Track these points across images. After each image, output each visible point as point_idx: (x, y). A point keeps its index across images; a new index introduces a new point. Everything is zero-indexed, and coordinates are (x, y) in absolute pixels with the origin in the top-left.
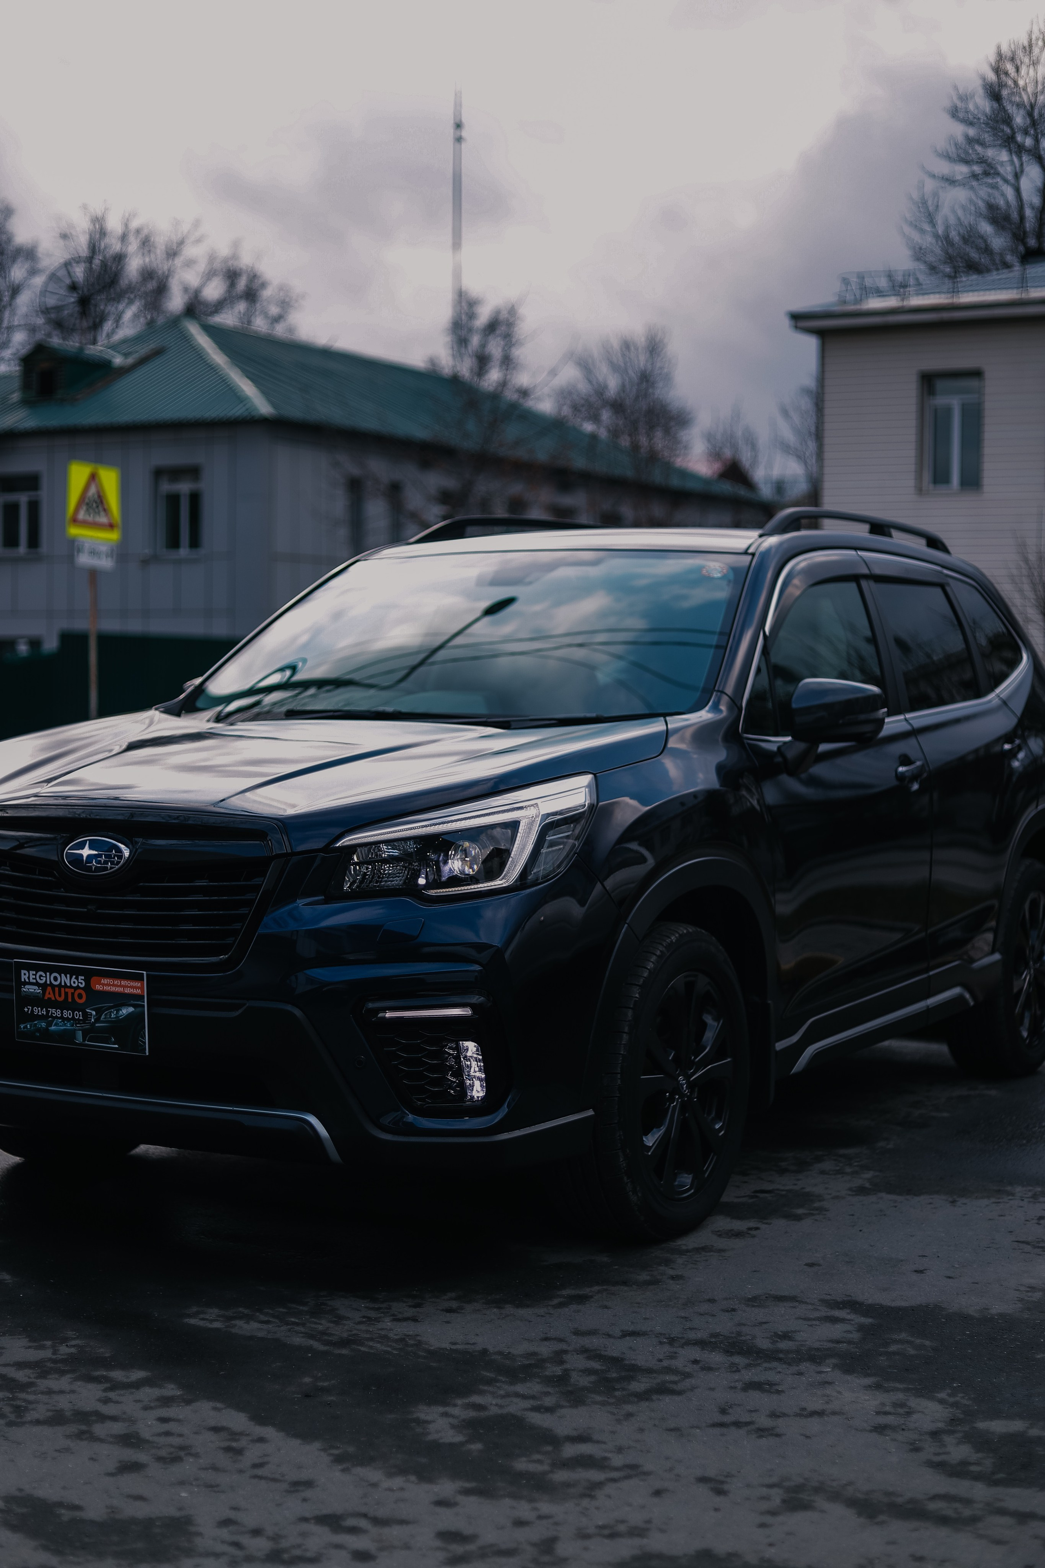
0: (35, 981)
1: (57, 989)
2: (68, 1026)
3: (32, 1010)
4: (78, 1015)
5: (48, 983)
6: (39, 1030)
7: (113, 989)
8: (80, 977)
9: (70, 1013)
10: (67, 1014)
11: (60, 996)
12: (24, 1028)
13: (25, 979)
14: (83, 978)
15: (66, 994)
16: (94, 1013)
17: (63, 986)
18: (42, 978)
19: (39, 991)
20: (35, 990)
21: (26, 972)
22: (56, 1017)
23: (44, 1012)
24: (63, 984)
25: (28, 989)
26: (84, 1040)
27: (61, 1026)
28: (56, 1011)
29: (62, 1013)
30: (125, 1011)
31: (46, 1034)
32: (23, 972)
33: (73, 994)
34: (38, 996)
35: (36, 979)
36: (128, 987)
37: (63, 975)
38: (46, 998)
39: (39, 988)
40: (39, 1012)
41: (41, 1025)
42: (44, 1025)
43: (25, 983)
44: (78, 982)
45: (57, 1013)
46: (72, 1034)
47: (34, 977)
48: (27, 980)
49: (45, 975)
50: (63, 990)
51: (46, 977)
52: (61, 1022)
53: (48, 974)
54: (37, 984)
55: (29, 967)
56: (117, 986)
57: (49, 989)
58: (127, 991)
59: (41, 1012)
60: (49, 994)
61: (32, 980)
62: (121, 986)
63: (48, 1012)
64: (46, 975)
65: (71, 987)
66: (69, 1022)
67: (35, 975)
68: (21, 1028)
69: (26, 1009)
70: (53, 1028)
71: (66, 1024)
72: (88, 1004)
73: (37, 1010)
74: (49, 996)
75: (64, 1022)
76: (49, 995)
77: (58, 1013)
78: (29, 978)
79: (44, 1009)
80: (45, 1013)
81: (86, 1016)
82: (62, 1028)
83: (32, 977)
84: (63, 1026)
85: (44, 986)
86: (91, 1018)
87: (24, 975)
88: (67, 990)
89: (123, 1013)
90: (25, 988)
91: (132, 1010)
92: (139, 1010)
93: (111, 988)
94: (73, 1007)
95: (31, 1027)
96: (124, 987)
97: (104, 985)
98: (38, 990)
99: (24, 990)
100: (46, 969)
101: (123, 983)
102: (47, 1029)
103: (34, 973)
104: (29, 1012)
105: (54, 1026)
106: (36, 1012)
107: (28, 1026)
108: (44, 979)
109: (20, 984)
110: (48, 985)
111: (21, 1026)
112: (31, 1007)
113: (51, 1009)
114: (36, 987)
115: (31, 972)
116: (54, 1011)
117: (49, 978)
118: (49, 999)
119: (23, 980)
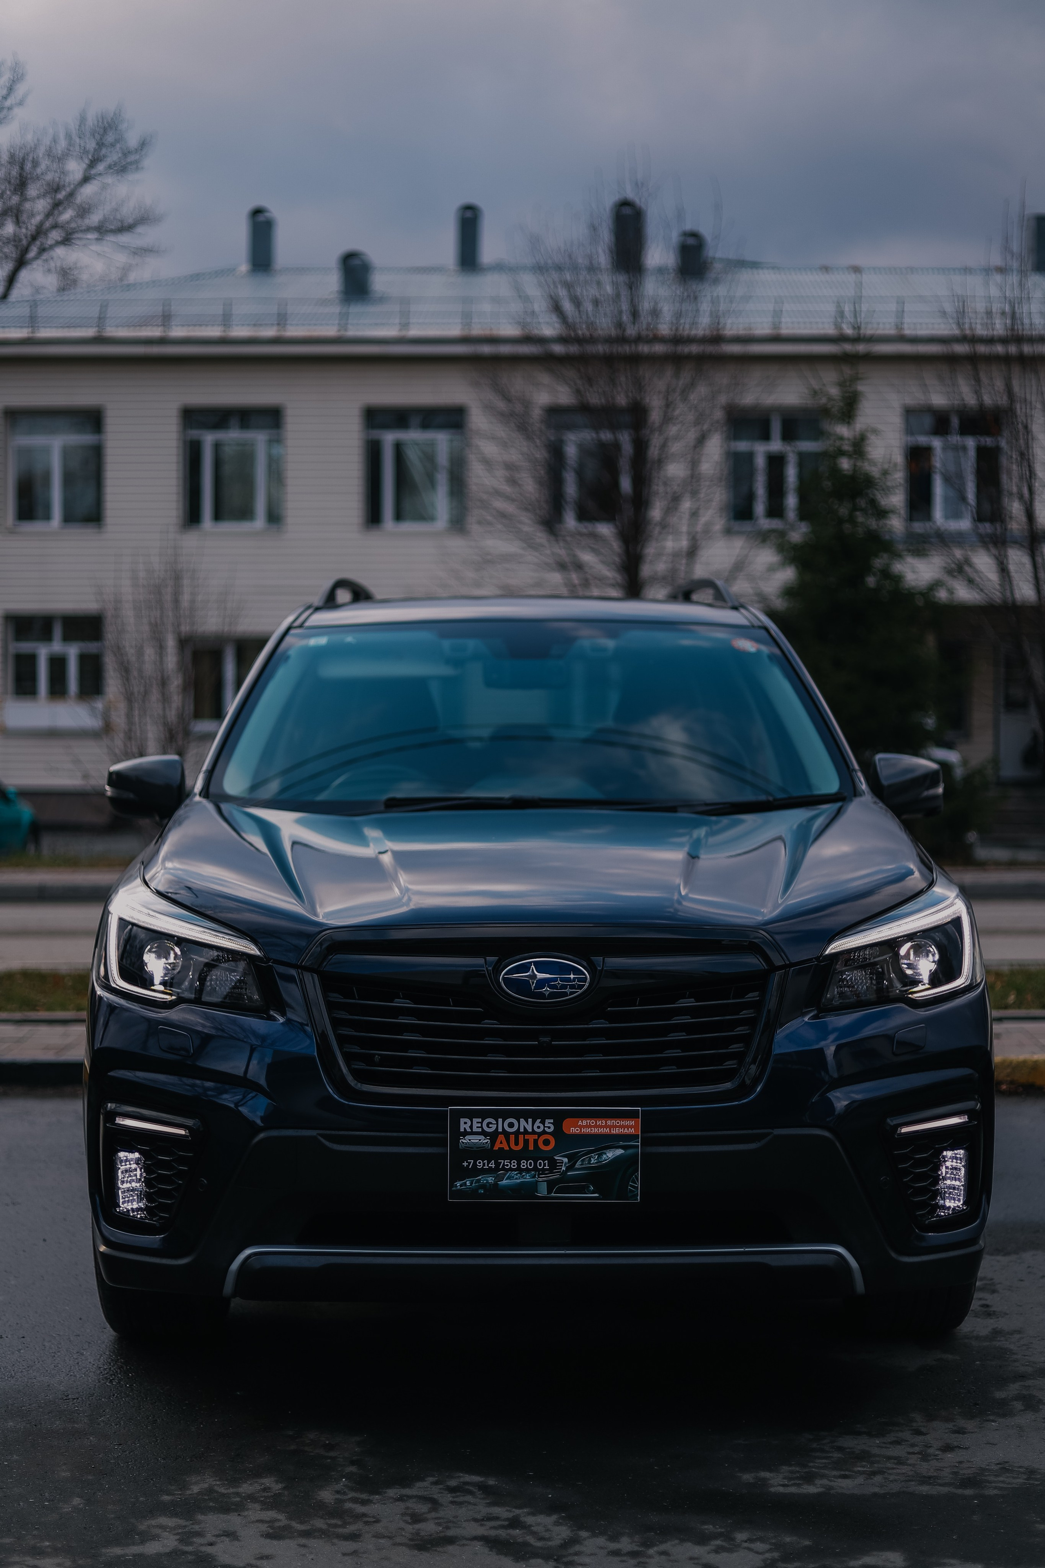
0: (480, 1130)
1: (512, 1137)
2: (528, 1178)
3: (475, 1164)
4: (543, 1164)
5: (500, 1130)
6: (483, 1186)
7: (595, 1131)
8: (547, 1121)
9: (531, 1163)
10: (527, 1164)
11: (517, 1143)
12: (461, 1186)
13: (465, 1128)
14: (552, 1121)
15: (526, 1142)
16: (566, 1160)
17: (522, 1133)
18: (490, 1126)
19: (486, 1141)
20: (480, 1140)
21: (467, 1121)
22: (511, 1169)
23: (492, 1164)
24: (522, 1130)
25: (470, 1140)
26: (549, 1192)
27: (516, 1179)
28: (510, 1163)
29: (519, 1164)
30: (610, 1155)
31: (495, 1190)
32: (462, 1120)
33: (536, 1141)
34: (485, 1147)
35: (482, 1127)
36: (616, 1127)
37: (522, 1120)
38: (496, 1148)
39: (486, 1137)
40: (484, 1165)
41: (487, 1180)
42: (491, 1180)
43: (465, 1133)
44: (544, 1127)
45: (511, 1164)
46: (534, 1186)
47: (479, 1125)
48: (469, 1130)
49: (495, 1123)
50: (521, 1137)
51: (497, 1124)
52: (516, 1174)
53: (500, 1120)
54: (484, 1133)
55: (471, 1115)
56: (601, 1127)
57: (501, 1137)
58: (615, 1131)
59: (488, 1166)
61: (475, 1129)
62: (606, 1126)
63: (497, 1164)
64: (497, 1122)
65: (534, 1132)
66: (528, 1173)
67: (482, 1123)
68: (456, 1186)
69: (465, 1164)
70: (505, 1182)
71: (524, 1175)
72: (557, 1150)
73: (482, 1164)
74: (501, 1146)
75: (521, 1174)
76: (501, 1144)
77: (514, 1164)
78: (471, 1127)
79: (493, 1161)
80: (493, 1166)
81: (553, 1164)
82: (518, 1181)
83: (475, 1125)
84: (519, 1179)
85: (494, 1136)
86: (562, 1166)
87: (464, 1124)
88: (527, 1137)
89: (607, 1157)
90: (465, 1139)
91: (621, 1153)
92: (630, 1151)
93: (591, 1130)
94: (536, 1155)
95: (471, 1184)
96: (610, 1127)
97: (581, 1127)
98: (485, 1139)
99: (464, 1141)
100: (496, 1115)
101: (609, 1122)
102: (496, 1185)
103: (480, 1120)
104: (470, 1167)
105: (506, 1179)
106: (480, 1166)
107: (468, 1183)
108: (494, 1127)
109: (458, 1134)
110: (500, 1133)
111: (457, 1184)
112: (472, 1161)
113: (503, 1161)
114: (482, 1137)
115: (475, 1120)
116: (507, 1162)
117: (502, 1125)
118: (501, 1149)
119: (462, 1130)
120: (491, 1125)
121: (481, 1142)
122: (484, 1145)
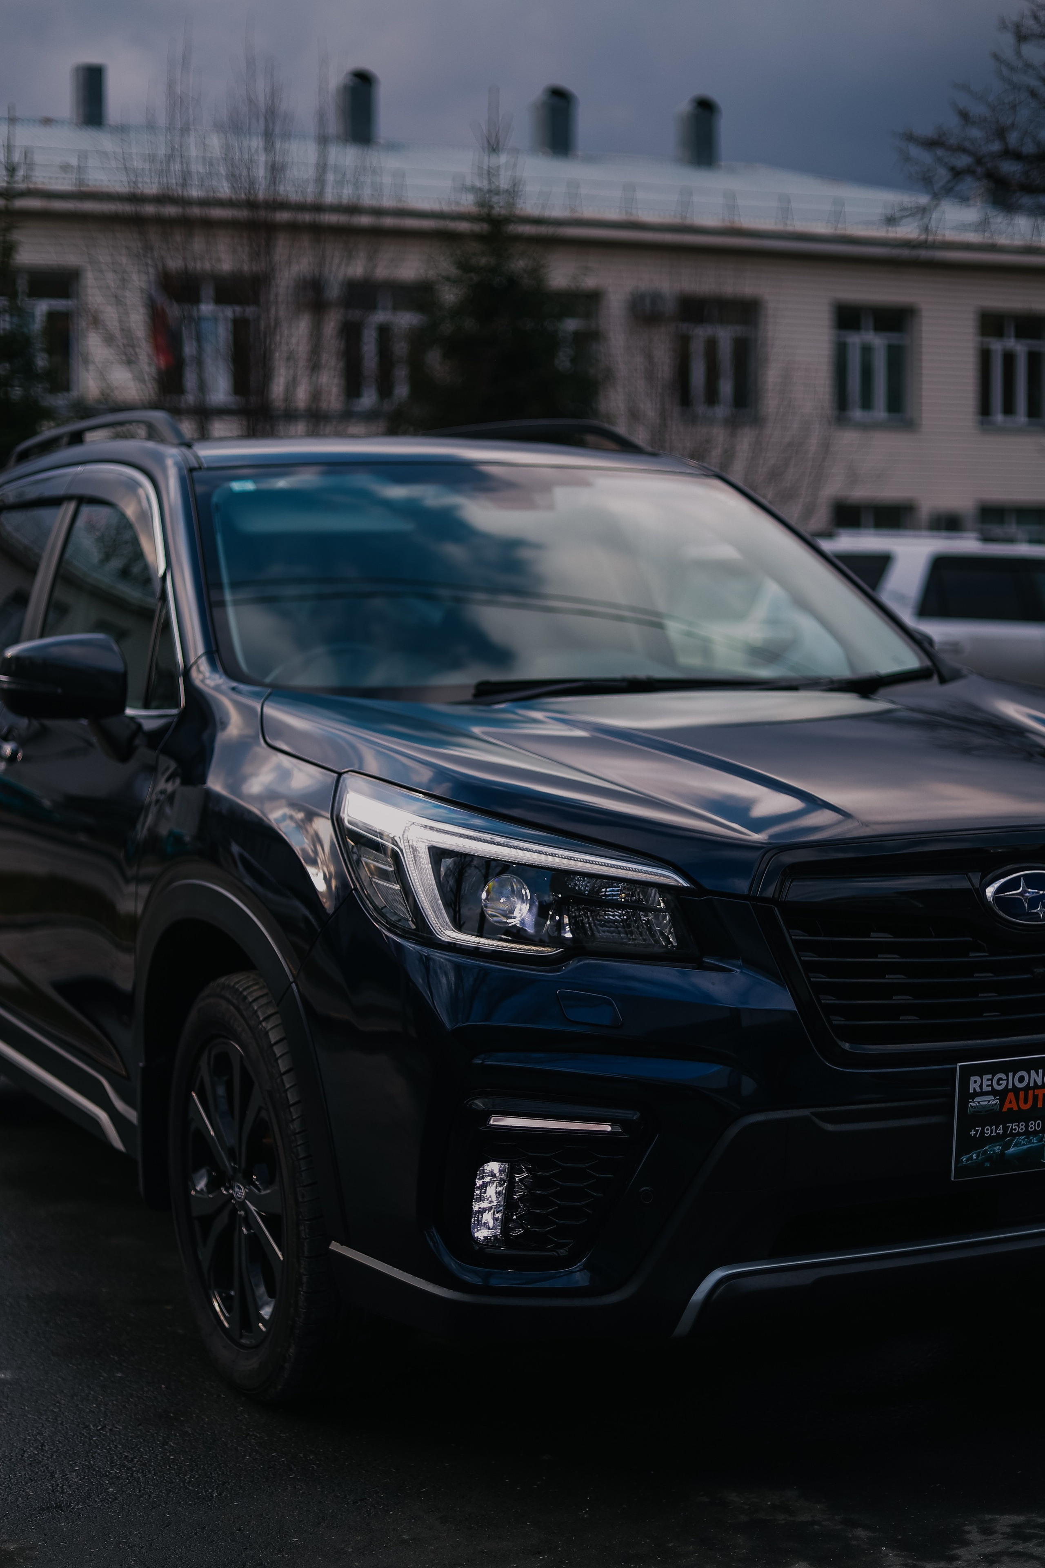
0: (990, 1089)
1: (1022, 1094)
2: (1036, 1142)
3: (983, 1132)
5: (1010, 1087)
6: (989, 1158)
9: (1039, 1124)
10: (1035, 1126)
11: (1026, 1102)
12: (967, 1160)
13: (974, 1089)
15: (1036, 1097)
17: (1032, 1088)
18: (1000, 1082)
19: (995, 1102)
20: (989, 1101)
21: (978, 1078)
22: (1019, 1134)
23: (1000, 1130)
24: (1032, 1084)
25: (979, 1103)
27: (1024, 1145)
28: (1018, 1126)
29: (1027, 1126)
31: (1001, 1161)
32: (972, 1079)
34: (993, 1109)
35: (991, 1085)
37: (1033, 1072)
38: (1005, 1110)
39: (995, 1097)
40: (992, 1132)
41: (994, 1150)
42: (998, 1149)
43: (976, 1094)
45: (1019, 1127)
47: (989, 1083)
48: (978, 1090)
49: (1006, 1078)
50: (1031, 1093)
51: (1007, 1079)
52: (1024, 1139)
53: (1011, 1074)
54: (993, 1092)
55: (980, 1071)
57: (1011, 1096)
59: (996, 1132)
60: (1010, 1102)
61: (985, 1089)
63: (1005, 1129)
64: (1008, 1076)
65: (1043, 1086)
66: (1036, 1136)
67: (992, 1080)
68: (963, 1162)
69: (973, 1133)
70: (1012, 1150)
71: (1032, 1139)
73: (989, 1131)
74: (1010, 1106)
75: (1028, 1138)
76: (1011, 1104)
77: (1022, 1127)
78: (981, 1086)
79: (1001, 1126)
80: (1001, 1132)
82: (1025, 1147)
83: (985, 1083)
84: (1027, 1145)
85: (1002, 1095)
87: (975, 1083)
88: (1037, 1092)
90: (974, 1102)
95: (978, 1156)
98: (994, 1100)
99: (973, 1104)
100: (1006, 1068)
102: (1002, 1154)
103: (990, 1076)
104: (978, 1136)
105: (1013, 1147)
106: (987, 1134)
107: (974, 1157)
108: (1004, 1083)
109: (967, 1096)
110: (1011, 1090)
111: (963, 1159)
112: (980, 1128)
113: (1011, 1125)
114: (991, 1097)
115: (985, 1077)
116: (1015, 1125)
117: (1013, 1080)
118: (1010, 1110)
119: (971, 1091)
120: (1003, 1081)
121: (990, 1103)
122: (993, 1108)
